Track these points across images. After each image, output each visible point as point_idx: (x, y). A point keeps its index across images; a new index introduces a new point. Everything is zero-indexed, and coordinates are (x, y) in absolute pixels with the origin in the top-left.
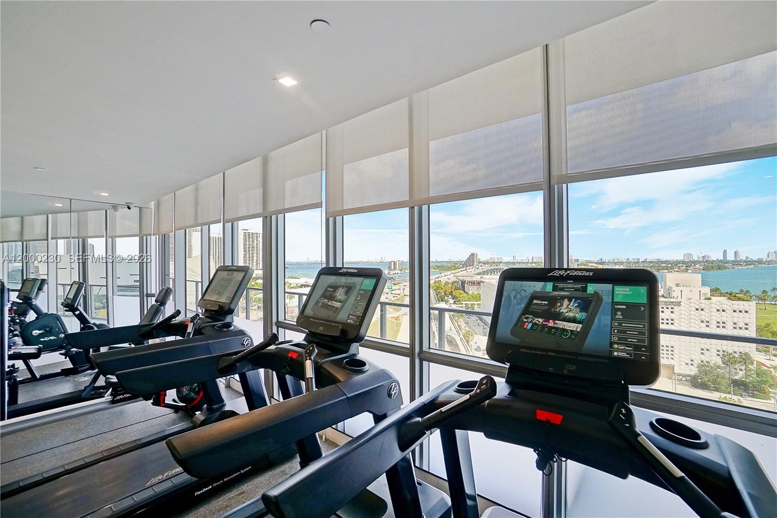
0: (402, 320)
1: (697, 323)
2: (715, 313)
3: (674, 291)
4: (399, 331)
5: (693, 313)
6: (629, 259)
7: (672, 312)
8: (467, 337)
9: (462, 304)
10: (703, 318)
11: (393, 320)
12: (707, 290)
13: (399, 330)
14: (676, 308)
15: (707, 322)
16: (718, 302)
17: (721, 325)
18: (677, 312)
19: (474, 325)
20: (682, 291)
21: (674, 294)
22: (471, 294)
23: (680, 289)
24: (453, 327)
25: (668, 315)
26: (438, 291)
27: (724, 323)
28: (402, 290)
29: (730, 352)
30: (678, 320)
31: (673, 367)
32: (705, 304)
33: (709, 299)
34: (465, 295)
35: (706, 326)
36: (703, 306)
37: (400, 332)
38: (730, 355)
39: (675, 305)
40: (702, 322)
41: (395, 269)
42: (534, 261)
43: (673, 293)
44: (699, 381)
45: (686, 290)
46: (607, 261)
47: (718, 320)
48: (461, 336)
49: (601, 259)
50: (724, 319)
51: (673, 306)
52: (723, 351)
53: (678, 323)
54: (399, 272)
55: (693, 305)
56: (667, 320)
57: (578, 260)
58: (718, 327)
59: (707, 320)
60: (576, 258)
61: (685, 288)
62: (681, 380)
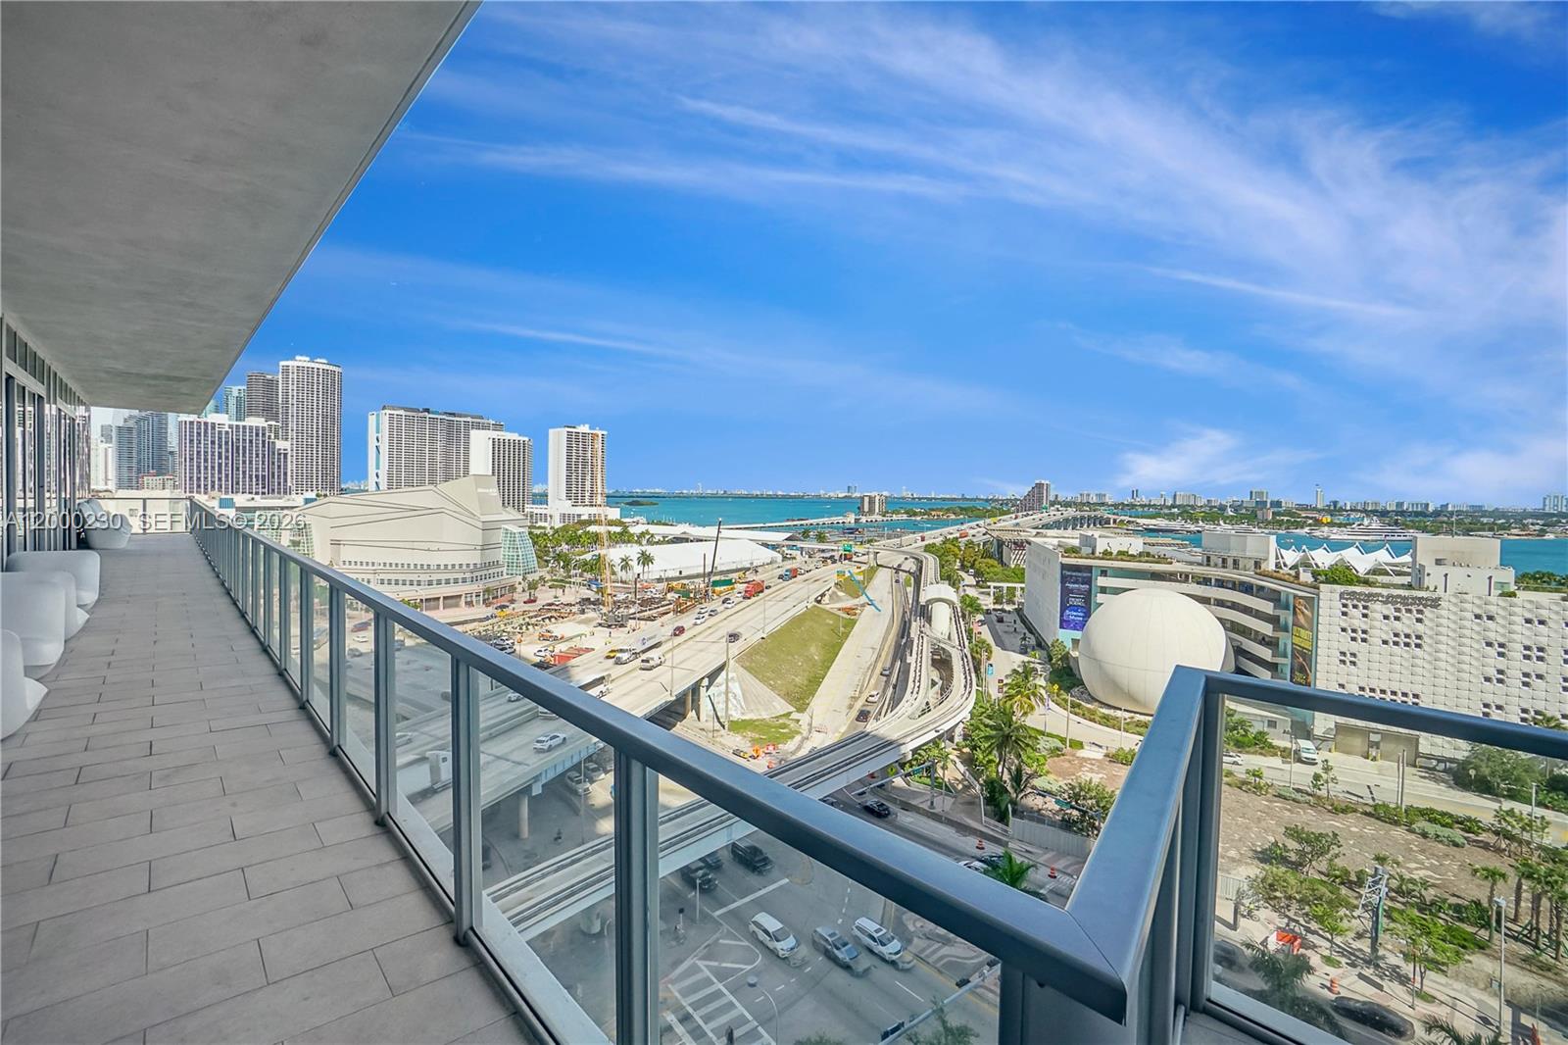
0: (860, 614)
1: (1476, 646)
2: (1519, 627)
3: (1428, 575)
4: (848, 636)
5: (1467, 624)
6: (1402, 504)
7: (1419, 620)
8: (977, 653)
9: (989, 587)
10: (1492, 636)
11: (840, 613)
12: (1509, 575)
13: (850, 632)
14: (1427, 611)
15: (1501, 645)
16: (1531, 602)
17: (1535, 653)
18: (1431, 620)
19: (1006, 632)
20: (1447, 575)
21: (1427, 581)
22: (1013, 566)
23: (1442, 569)
24: (956, 632)
25: (1409, 627)
26: (947, 558)
27: (1541, 649)
28: (872, 556)
29: (1549, 714)
30: (1431, 637)
31: (1417, 740)
32: (1496, 605)
33: (1510, 596)
34: (999, 568)
35: (1498, 653)
36: (1493, 609)
37: (849, 638)
38: (1549, 720)
39: (1425, 606)
40: (1489, 644)
41: (871, 511)
42: (1178, 503)
43: (1426, 578)
44: (1472, 772)
45: (1457, 575)
46: (1348, 508)
47: (1528, 643)
48: (967, 651)
49: (1335, 503)
50: (1543, 641)
51: (1421, 607)
52: (1537, 712)
53: (1430, 646)
54: (880, 518)
55: (1468, 606)
56: (1407, 636)
57: (1278, 504)
58: (1527, 657)
59: (1502, 640)
60: (1276, 500)
61: (1458, 569)
62: (1434, 769)
